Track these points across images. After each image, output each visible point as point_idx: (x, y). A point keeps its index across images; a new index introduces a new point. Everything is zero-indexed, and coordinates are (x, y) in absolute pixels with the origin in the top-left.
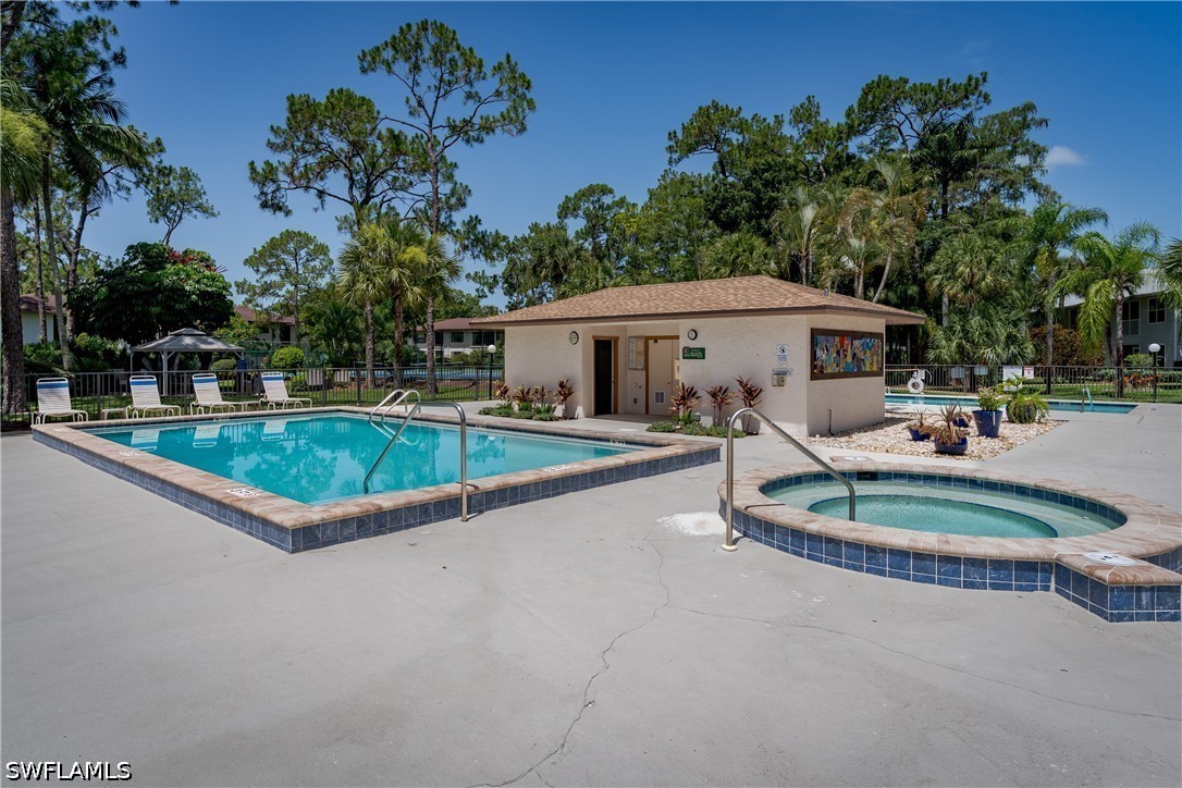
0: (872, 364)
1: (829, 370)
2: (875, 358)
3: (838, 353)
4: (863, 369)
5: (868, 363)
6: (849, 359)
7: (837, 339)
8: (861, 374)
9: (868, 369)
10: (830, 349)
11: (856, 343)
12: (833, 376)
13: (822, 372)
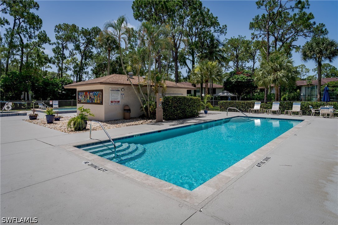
0: (97, 100)
1: (82, 101)
2: (99, 98)
3: (85, 97)
4: (94, 102)
5: (95, 100)
6: (88, 98)
7: (84, 93)
8: (92, 103)
9: (96, 102)
10: (83, 96)
11: (91, 94)
12: (83, 103)
13: (80, 102)
